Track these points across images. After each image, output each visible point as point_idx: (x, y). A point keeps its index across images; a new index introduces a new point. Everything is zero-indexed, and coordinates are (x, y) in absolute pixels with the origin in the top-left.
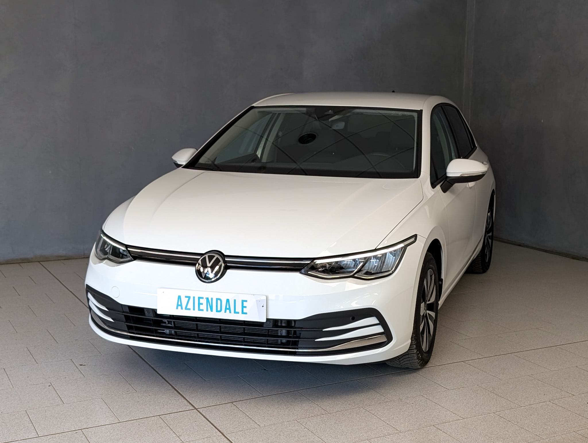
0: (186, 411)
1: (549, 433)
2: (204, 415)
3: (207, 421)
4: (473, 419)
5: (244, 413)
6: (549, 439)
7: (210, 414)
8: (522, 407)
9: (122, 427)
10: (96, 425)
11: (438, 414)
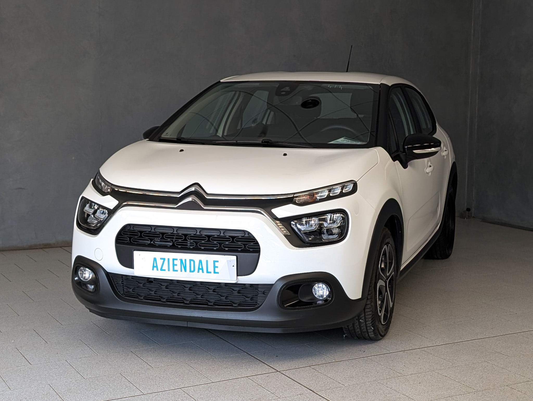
0: (270, 373)
2: (289, 376)
3: (294, 381)
5: (325, 375)
9: (217, 386)
10: (192, 384)
11: (508, 376)
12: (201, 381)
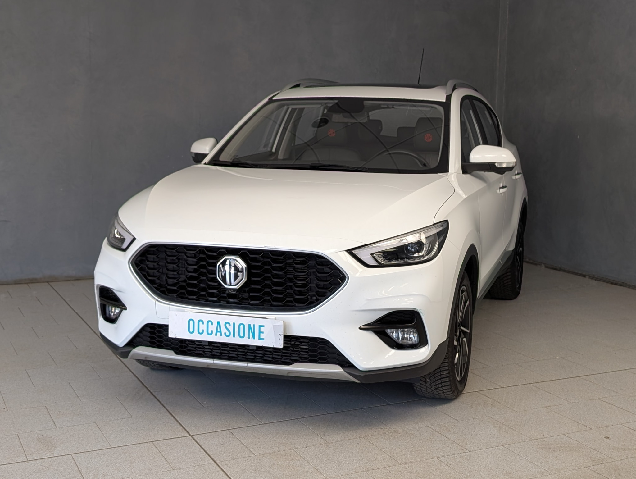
0: (180, 437)
1: (559, 468)
2: (198, 442)
3: (201, 449)
4: (480, 452)
5: (240, 441)
6: (558, 474)
7: (205, 442)
8: (534, 441)
9: (112, 453)
10: (87, 450)
11: (443, 446)
12: (99, 446)
